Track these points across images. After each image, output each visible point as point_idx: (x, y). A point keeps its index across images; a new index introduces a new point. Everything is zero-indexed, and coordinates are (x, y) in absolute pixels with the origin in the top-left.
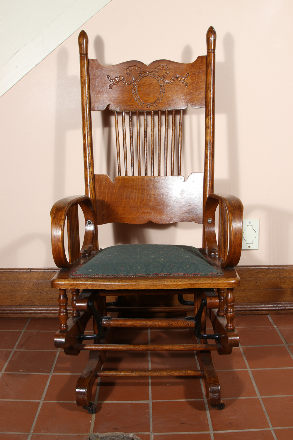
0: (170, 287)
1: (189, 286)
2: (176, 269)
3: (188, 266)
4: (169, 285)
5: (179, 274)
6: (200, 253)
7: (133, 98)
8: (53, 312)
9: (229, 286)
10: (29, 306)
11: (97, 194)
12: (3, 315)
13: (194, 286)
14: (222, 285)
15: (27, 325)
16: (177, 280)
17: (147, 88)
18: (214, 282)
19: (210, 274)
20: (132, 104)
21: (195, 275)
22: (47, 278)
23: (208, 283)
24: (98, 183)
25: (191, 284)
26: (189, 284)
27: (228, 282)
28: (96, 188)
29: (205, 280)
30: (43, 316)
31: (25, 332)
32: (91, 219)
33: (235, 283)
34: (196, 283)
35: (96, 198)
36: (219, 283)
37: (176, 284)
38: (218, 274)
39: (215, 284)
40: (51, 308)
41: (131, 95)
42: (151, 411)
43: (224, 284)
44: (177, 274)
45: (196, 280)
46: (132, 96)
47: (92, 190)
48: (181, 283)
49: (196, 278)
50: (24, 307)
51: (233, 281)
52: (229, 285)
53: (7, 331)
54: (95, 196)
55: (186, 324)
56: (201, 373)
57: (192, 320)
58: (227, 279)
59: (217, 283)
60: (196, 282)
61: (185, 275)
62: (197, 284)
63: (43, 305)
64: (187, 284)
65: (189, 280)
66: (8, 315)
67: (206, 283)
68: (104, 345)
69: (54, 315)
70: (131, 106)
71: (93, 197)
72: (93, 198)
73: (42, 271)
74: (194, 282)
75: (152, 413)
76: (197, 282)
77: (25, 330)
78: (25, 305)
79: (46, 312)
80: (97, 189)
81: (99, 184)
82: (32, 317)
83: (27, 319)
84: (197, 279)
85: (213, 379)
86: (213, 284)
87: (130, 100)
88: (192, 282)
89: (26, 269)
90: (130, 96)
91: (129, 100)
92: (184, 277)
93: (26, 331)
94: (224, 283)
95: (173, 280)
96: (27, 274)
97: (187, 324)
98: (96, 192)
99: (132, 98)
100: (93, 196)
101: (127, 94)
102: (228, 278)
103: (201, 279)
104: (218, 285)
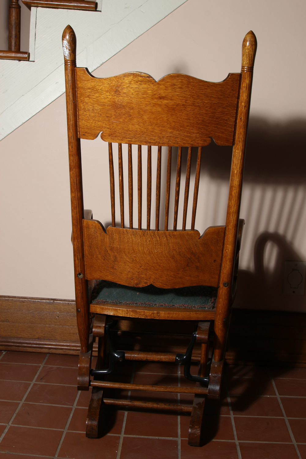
8: (75, 348)
10: (49, 340)
12: (20, 348)
15: (45, 360)
22: (71, 311)
30: (63, 352)
31: (44, 367)
40: (73, 344)
42: (179, 447)
50: (43, 341)
53: (24, 364)
63: (64, 341)
66: (25, 348)
69: (75, 352)
73: (66, 303)
75: (180, 449)
77: (45, 364)
78: (45, 339)
79: (67, 348)
82: (51, 353)
83: (46, 354)
89: (48, 299)
93: (46, 366)
96: (50, 305)
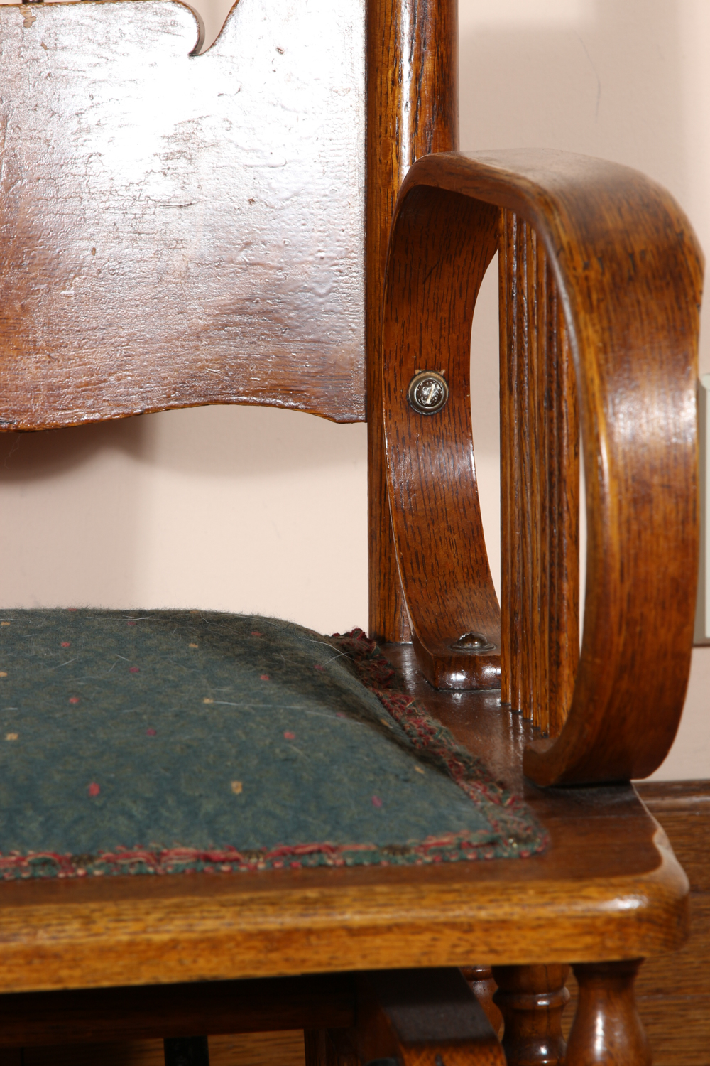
0: (77, 973)
1: (249, 956)
2: (137, 810)
3: (236, 787)
4: (74, 956)
5: (158, 857)
6: (343, 674)
9: (588, 948)
13: (291, 953)
14: (530, 934)
16: (144, 905)
18: (461, 913)
19: (426, 849)
21: (297, 863)
23: (415, 928)
25: (265, 935)
26: (249, 936)
27: (580, 907)
29: (381, 900)
33: (639, 918)
34: (309, 932)
36: (504, 924)
37: (131, 944)
38: (493, 843)
39: (469, 928)
43: (552, 933)
44: (141, 855)
45: (305, 902)
48: (173, 929)
49: (304, 882)
51: (628, 904)
52: (588, 940)
58: (569, 885)
59: (489, 926)
60: (305, 922)
61: (207, 859)
62: (313, 940)
64: (230, 938)
65: (243, 904)
67: (389, 929)
74: (289, 920)
76: (319, 920)
84: (312, 894)
86: (453, 936)
88: (273, 922)
94: (551, 923)
95: (111, 908)
103: (353, 891)
104: (499, 938)
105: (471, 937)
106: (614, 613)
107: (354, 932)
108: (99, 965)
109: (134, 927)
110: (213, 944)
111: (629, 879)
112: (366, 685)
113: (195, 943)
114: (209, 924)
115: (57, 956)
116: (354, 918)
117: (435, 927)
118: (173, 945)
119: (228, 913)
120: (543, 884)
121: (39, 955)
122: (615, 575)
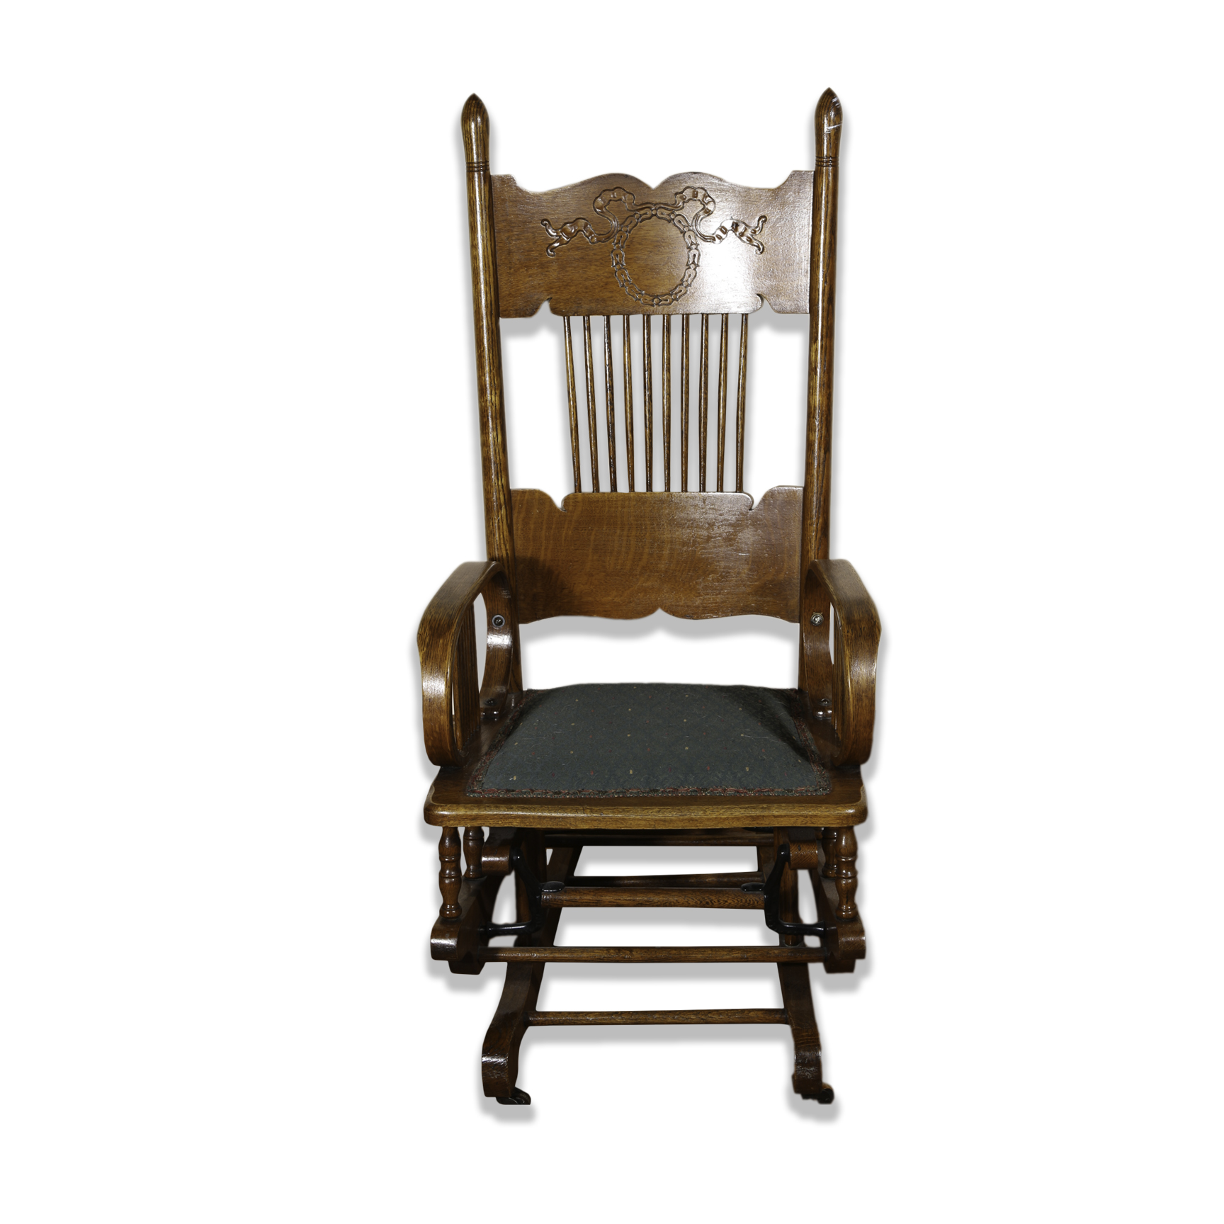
0: (702, 825)
1: (747, 822)
3: (747, 769)
4: (701, 821)
5: (725, 791)
7: (613, 280)
9: (838, 823)
11: (519, 543)
13: (758, 821)
16: (720, 807)
17: (651, 252)
18: (804, 813)
19: (797, 792)
20: (611, 297)
21: (762, 794)
23: (792, 816)
24: (519, 512)
25: (752, 817)
26: (747, 817)
27: (837, 812)
28: (515, 528)
29: (783, 808)
32: (504, 611)
33: (852, 815)
34: (764, 816)
35: (516, 554)
36: (816, 816)
37: (716, 818)
38: (815, 791)
39: (806, 817)
41: (607, 270)
43: (829, 819)
44: (720, 790)
45: (762, 808)
46: (610, 275)
47: (505, 533)
48: (727, 814)
49: (763, 801)
51: (851, 811)
52: (838, 821)
54: (513, 549)
55: (744, 901)
56: (780, 1018)
57: (757, 892)
58: (834, 806)
59: (811, 816)
60: (762, 814)
61: (738, 792)
62: (765, 819)
64: (742, 817)
65: (746, 808)
67: (785, 816)
68: (545, 950)
70: (608, 302)
71: (508, 552)
72: (507, 554)
74: (758, 813)
76: (766, 813)
80: (517, 530)
81: (522, 515)
84: (765, 806)
85: (804, 1034)
86: (802, 818)
87: (607, 284)
88: (753, 813)
90: (606, 274)
91: (602, 284)
92: (735, 800)
94: (828, 816)
95: (711, 808)
97: (746, 901)
98: (515, 537)
99: (610, 280)
100: (506, 550)
101: (598, 268)
102: (837, 804)
103: (776, 805)
104: (814, 820)
105: (807, 819)
106: (851, 729)
107: (775, 817)
108: (708, 823)
109: (717, 813)
110: (738, 819)
111: (850, 805)
112: (791, 716)
113: (733, 818)
114: (737, 814)
115: (696, 820)
116: (776, 813)
117: (798, 816)
118: (727, 819)
119: (742, 811)
120: (827, 805)
121: (692, 819)
122: (852, 719)
